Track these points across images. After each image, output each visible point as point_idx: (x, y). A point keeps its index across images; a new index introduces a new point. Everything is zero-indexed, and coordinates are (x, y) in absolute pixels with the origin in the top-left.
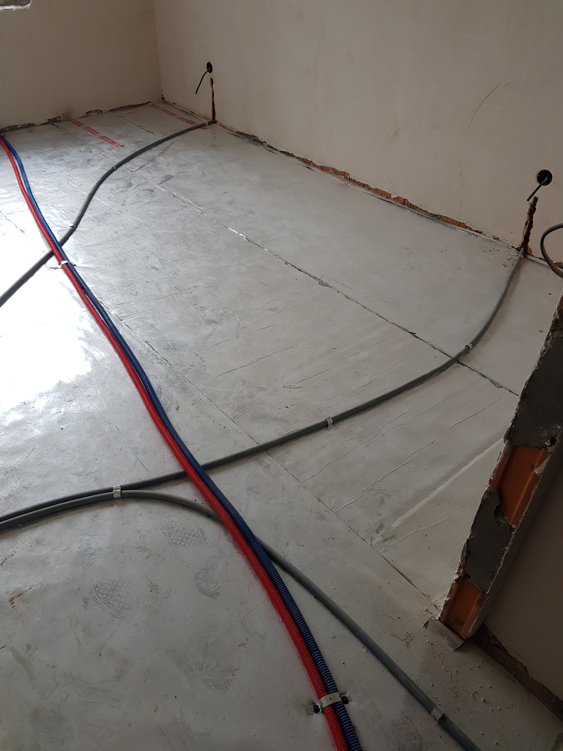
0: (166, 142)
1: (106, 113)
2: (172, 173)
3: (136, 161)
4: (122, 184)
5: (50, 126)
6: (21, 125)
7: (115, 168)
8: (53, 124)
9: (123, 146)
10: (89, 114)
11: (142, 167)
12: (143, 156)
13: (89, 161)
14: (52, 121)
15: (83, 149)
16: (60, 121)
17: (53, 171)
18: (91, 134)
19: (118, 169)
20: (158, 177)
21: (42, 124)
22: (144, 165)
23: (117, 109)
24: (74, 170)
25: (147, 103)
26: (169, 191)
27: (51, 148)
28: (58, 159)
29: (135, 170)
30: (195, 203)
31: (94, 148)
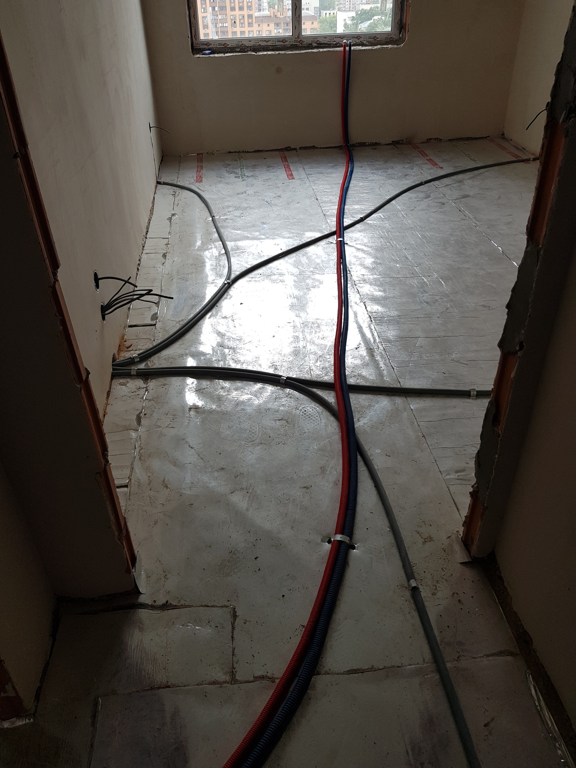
0: (482, 169)
1: (445, 141)
2: (471, 193)
3: (446, 181)
4: (422, 195)
5: (392, 146)
6: (369, 143)
7: (423, 183)
8: (395, 146)
9: (442, 168)
10: (428, 141)
11: (447, 185)
12: (454, 177)
13: (406, 175)
14: (395, 143)
15: (407, 166)
16: (402, 144)
17: (374, 179)
18: (421, 155)
19: (426, 185)
20: (456, 194)
21: (386, 145)
22: (451, 184)
23: (456, 139)
24: (390, 181)
25: (486, 137)
26: (458, 206)
27: (382, 163)
28: (383, 171)
29: (440, 187)
30: (475, 218)
31: (417, 166)
